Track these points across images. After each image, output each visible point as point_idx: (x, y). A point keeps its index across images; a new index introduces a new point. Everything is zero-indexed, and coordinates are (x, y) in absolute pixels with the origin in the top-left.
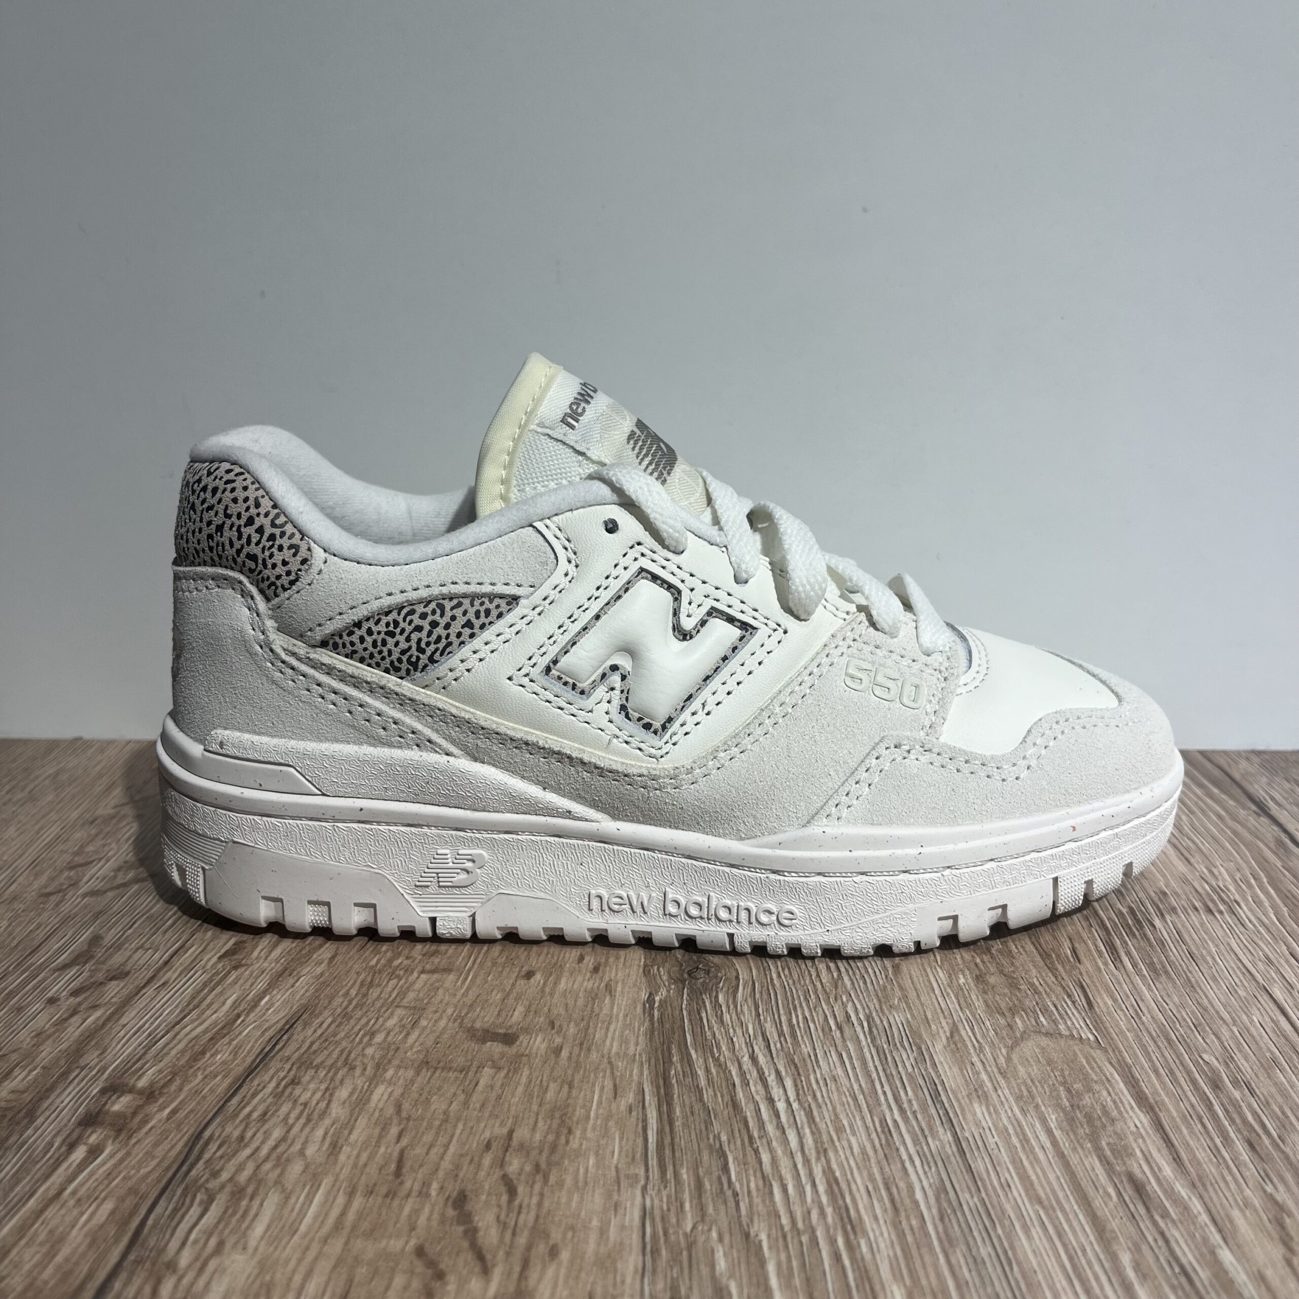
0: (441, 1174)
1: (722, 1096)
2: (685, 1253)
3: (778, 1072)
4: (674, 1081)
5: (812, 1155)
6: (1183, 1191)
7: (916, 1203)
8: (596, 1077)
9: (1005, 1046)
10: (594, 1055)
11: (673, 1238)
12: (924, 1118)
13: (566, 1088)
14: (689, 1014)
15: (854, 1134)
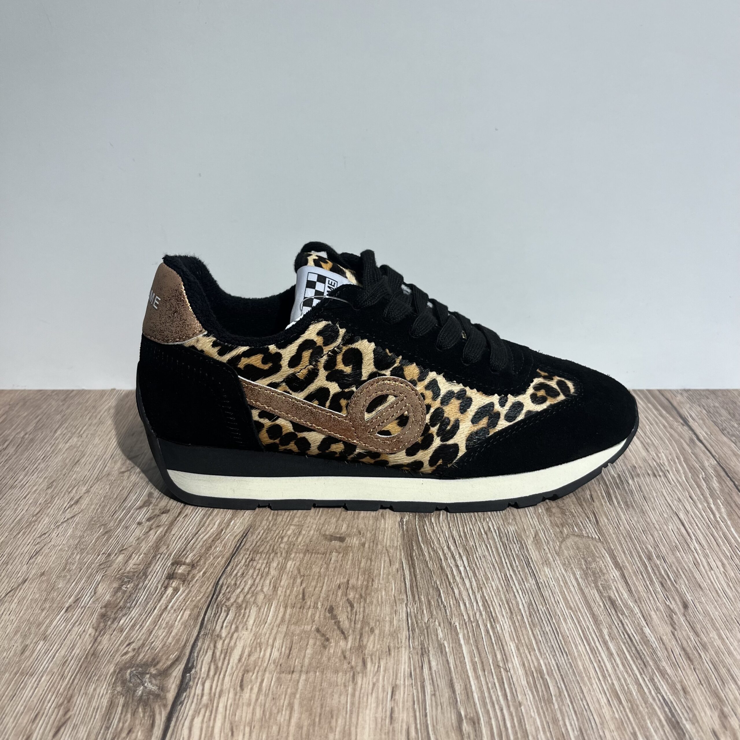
0: (321, 599)
1: (436, 565)
2: (425, 630)
3: (459, 554)
4: (415, 558)
5: (476, 591)
6: (631, 604)
7: (520, 610)
8: (381, 557)
9: (559, 541)
10: (380, 547)
11: (420, 624)
12: (523, 574)
13: (369, 562)
14: (419, 527)
15: (493, 580)
